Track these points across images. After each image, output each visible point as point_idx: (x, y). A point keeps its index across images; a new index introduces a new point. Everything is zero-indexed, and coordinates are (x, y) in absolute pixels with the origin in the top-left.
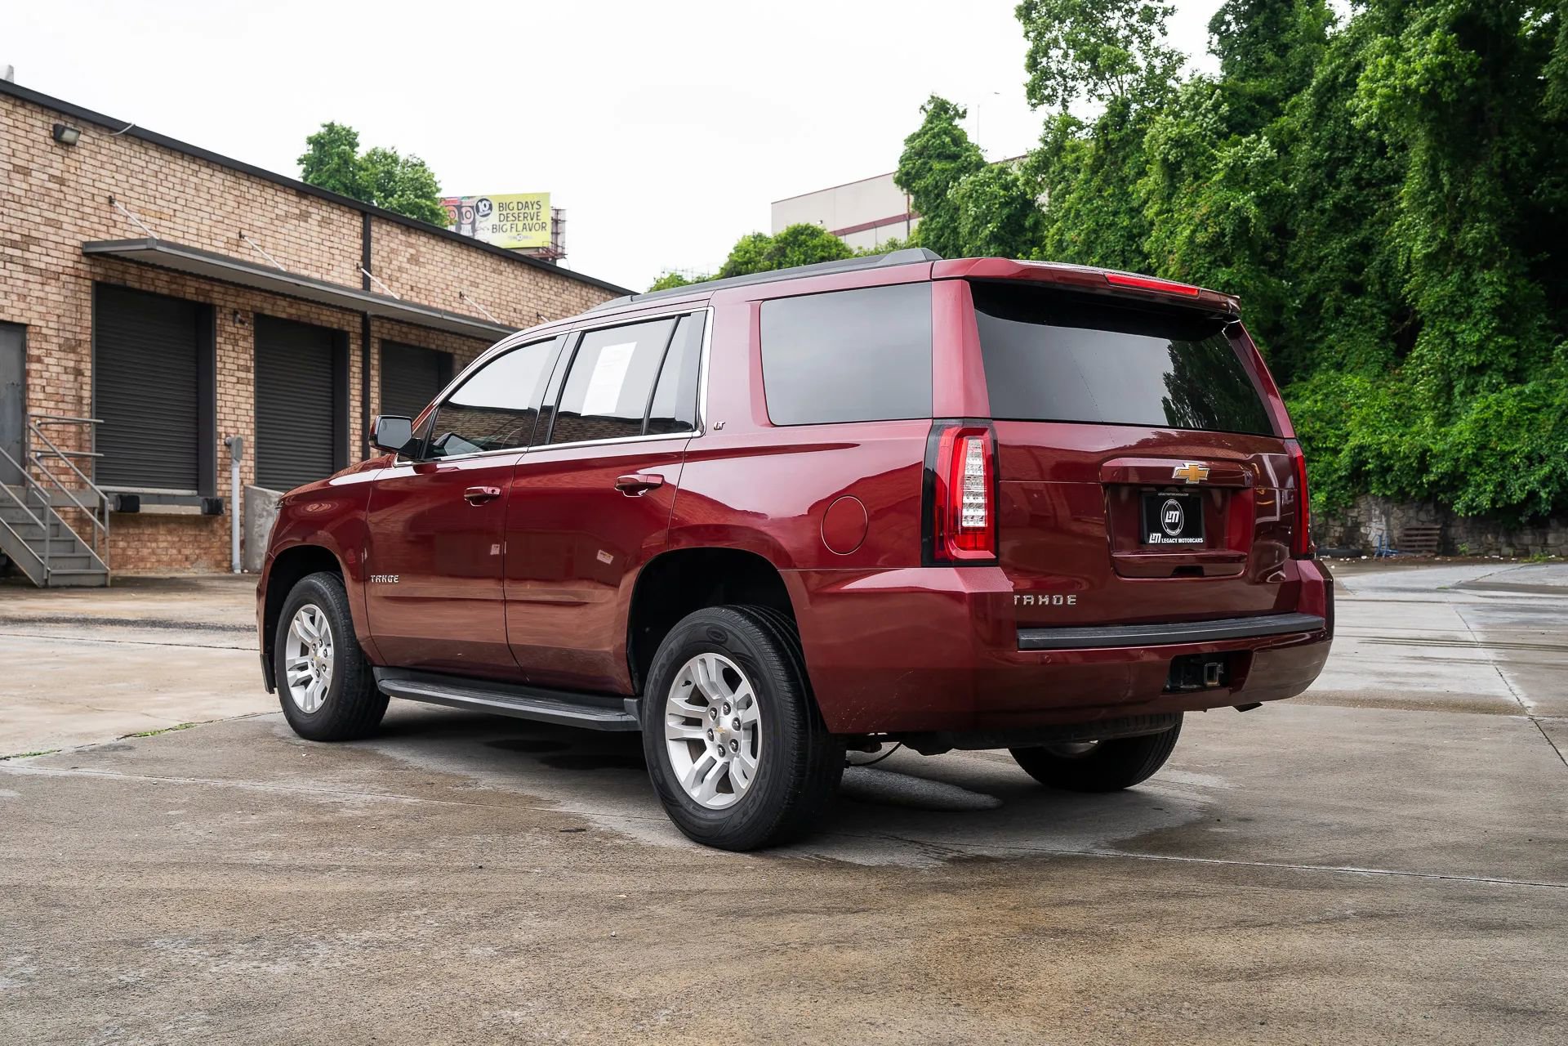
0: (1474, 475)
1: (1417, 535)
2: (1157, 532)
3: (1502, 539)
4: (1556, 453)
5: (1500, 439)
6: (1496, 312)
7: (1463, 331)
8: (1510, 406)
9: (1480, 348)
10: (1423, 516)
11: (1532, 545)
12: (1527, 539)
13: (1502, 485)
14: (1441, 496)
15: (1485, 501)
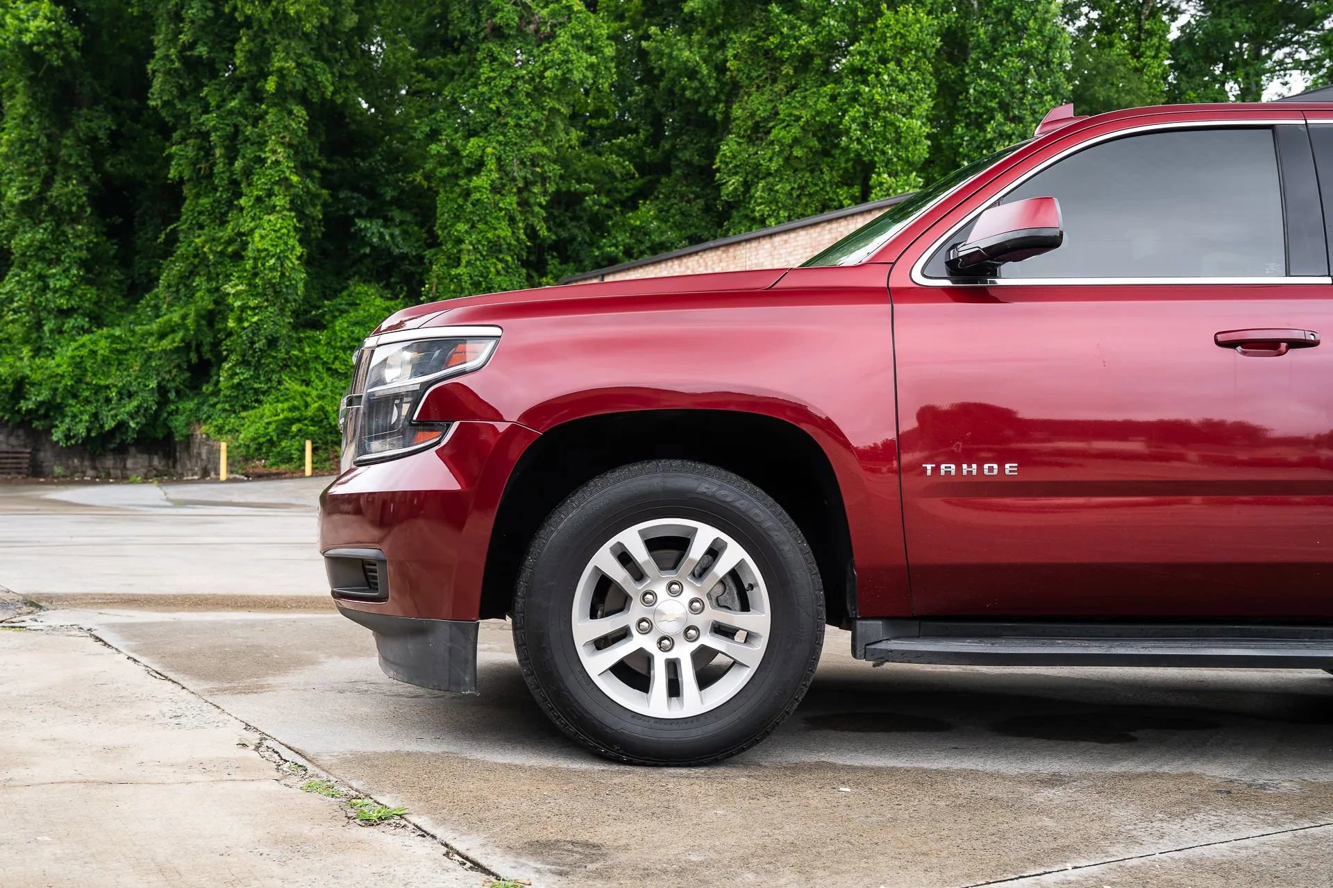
0: (71, 406)
1: (7, 458)
3: (87, 463)
4: (143, 390)
5: (94, 375)
6: (83, 263)
7: (54, 275)
8: (103, 348)
9: (69, 293)
10: (13, 440)
11: (113, 468)
12: (109, 462)
13: (95, 416)
14: (35, 424)
15: (81, 430)
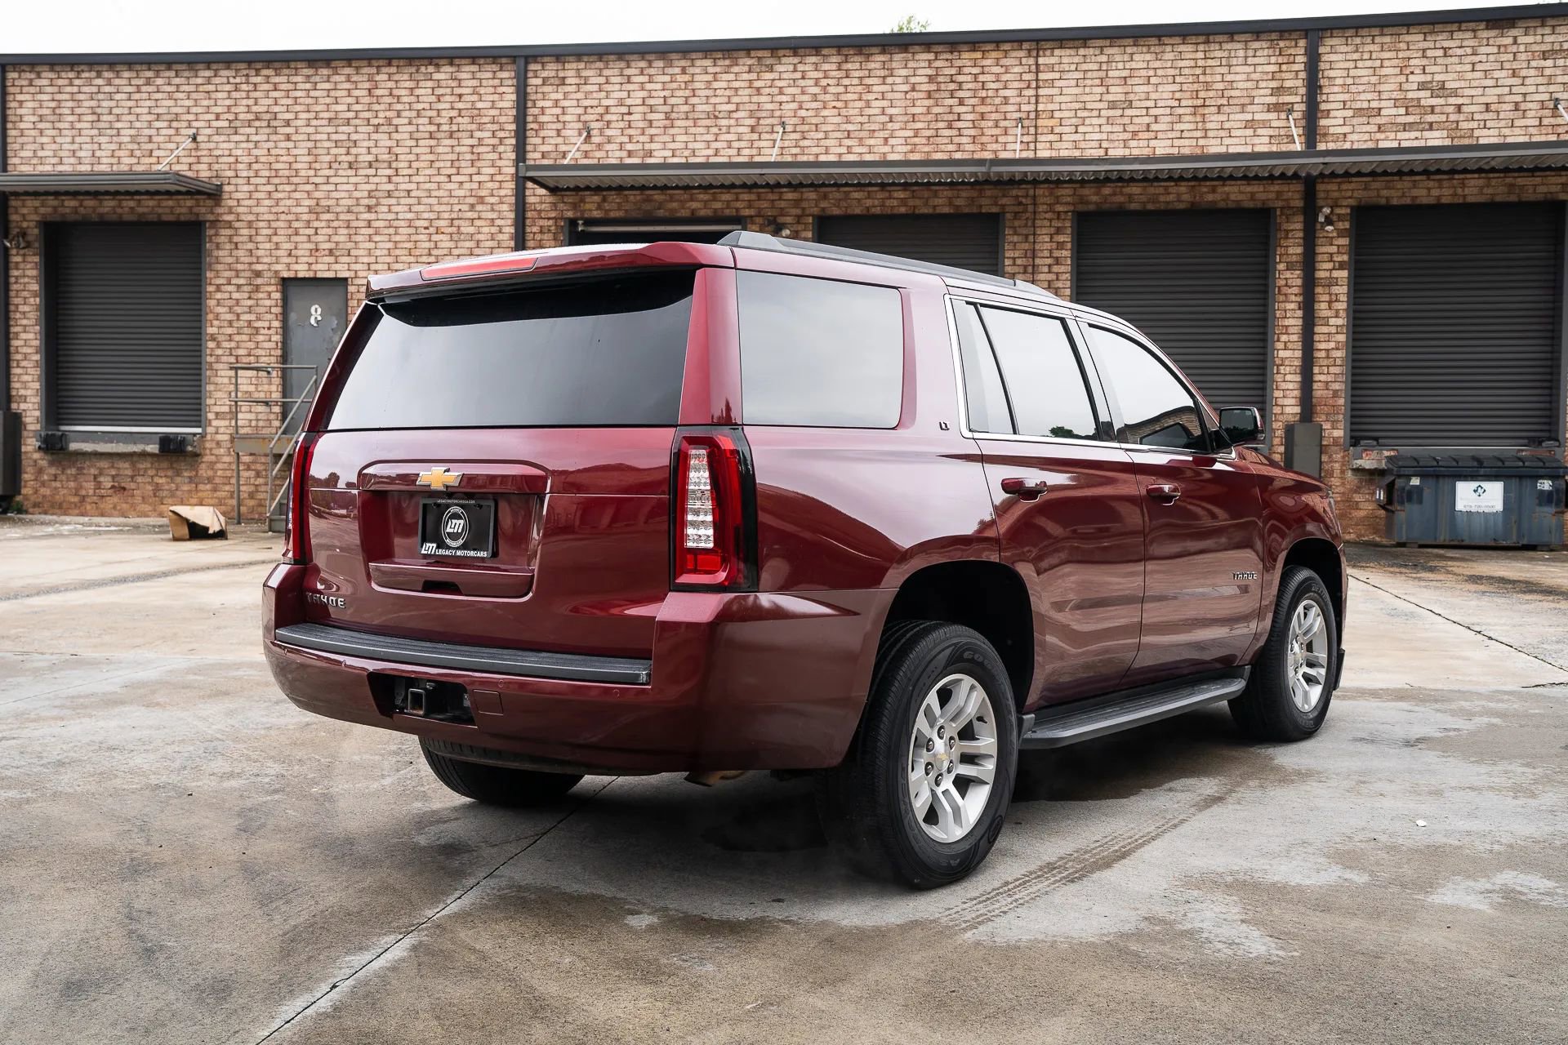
2: (432, 542)
